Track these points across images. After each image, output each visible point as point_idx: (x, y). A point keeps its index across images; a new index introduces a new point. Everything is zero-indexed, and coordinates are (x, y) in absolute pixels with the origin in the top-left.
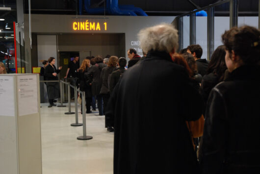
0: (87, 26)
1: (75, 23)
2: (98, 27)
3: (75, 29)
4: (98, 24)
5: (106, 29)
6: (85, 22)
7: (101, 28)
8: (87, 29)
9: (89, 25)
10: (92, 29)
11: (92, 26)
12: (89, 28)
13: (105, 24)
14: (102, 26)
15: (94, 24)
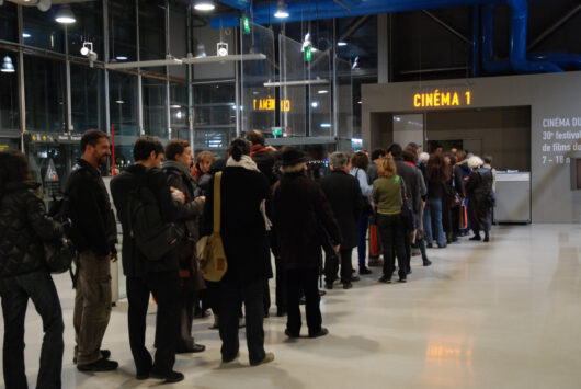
0: (436, 100)
1: (417, 96)
2: (456, 100)
3: (417, 105)
4: (456, 96)
5: (468, 102)
6: (433, 93)
7: (460, 101)
8: (436, 104)
9: (439, 97)
10: (445, 105)
11: (446, 100)
12: (439, 102)
13: (468, 94)
14: (462, 98)
15: (448, 95)
